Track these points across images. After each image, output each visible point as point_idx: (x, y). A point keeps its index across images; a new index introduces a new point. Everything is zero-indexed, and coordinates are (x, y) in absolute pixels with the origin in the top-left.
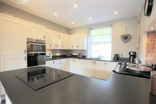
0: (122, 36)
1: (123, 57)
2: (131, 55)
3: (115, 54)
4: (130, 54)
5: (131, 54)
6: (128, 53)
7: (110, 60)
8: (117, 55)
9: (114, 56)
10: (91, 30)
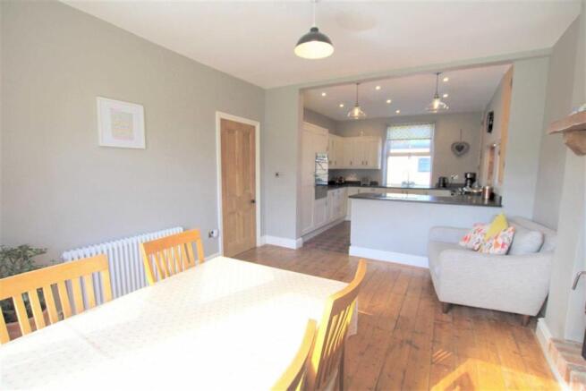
0: (454, 144)
1: (454, 182)
2: (467, 179)
3: (441, 175)
4: (466, 176)
5: (468, 176)
6: (463, 176)
7: (428, 187)
8: (444, 179)
9: (437, 181)
10: (389, 129)
